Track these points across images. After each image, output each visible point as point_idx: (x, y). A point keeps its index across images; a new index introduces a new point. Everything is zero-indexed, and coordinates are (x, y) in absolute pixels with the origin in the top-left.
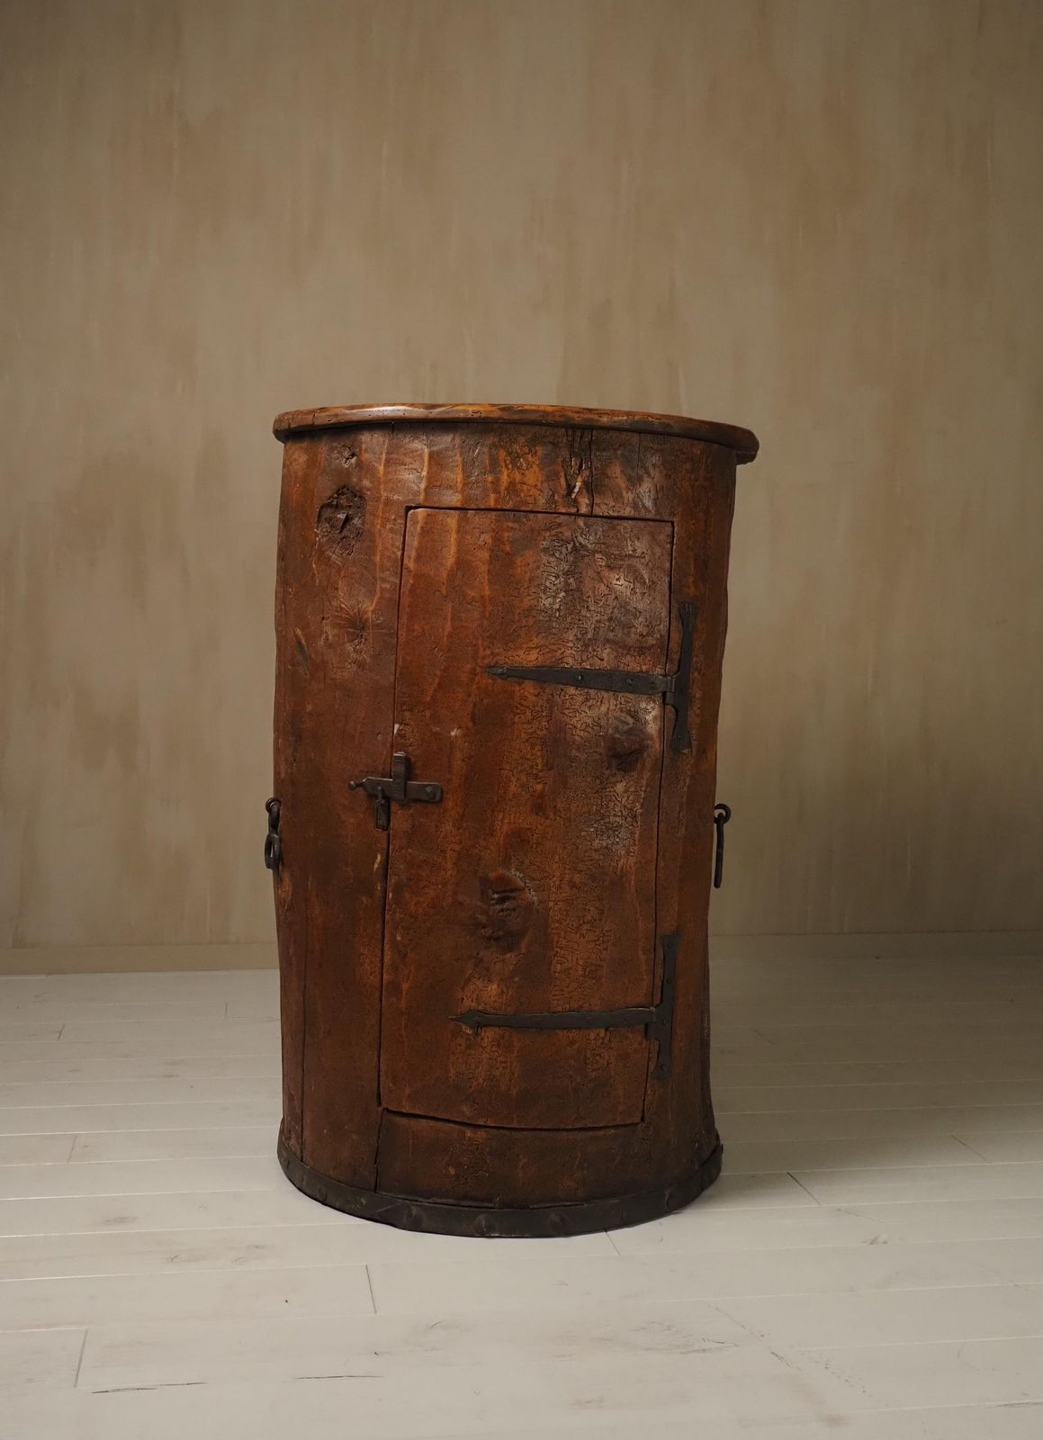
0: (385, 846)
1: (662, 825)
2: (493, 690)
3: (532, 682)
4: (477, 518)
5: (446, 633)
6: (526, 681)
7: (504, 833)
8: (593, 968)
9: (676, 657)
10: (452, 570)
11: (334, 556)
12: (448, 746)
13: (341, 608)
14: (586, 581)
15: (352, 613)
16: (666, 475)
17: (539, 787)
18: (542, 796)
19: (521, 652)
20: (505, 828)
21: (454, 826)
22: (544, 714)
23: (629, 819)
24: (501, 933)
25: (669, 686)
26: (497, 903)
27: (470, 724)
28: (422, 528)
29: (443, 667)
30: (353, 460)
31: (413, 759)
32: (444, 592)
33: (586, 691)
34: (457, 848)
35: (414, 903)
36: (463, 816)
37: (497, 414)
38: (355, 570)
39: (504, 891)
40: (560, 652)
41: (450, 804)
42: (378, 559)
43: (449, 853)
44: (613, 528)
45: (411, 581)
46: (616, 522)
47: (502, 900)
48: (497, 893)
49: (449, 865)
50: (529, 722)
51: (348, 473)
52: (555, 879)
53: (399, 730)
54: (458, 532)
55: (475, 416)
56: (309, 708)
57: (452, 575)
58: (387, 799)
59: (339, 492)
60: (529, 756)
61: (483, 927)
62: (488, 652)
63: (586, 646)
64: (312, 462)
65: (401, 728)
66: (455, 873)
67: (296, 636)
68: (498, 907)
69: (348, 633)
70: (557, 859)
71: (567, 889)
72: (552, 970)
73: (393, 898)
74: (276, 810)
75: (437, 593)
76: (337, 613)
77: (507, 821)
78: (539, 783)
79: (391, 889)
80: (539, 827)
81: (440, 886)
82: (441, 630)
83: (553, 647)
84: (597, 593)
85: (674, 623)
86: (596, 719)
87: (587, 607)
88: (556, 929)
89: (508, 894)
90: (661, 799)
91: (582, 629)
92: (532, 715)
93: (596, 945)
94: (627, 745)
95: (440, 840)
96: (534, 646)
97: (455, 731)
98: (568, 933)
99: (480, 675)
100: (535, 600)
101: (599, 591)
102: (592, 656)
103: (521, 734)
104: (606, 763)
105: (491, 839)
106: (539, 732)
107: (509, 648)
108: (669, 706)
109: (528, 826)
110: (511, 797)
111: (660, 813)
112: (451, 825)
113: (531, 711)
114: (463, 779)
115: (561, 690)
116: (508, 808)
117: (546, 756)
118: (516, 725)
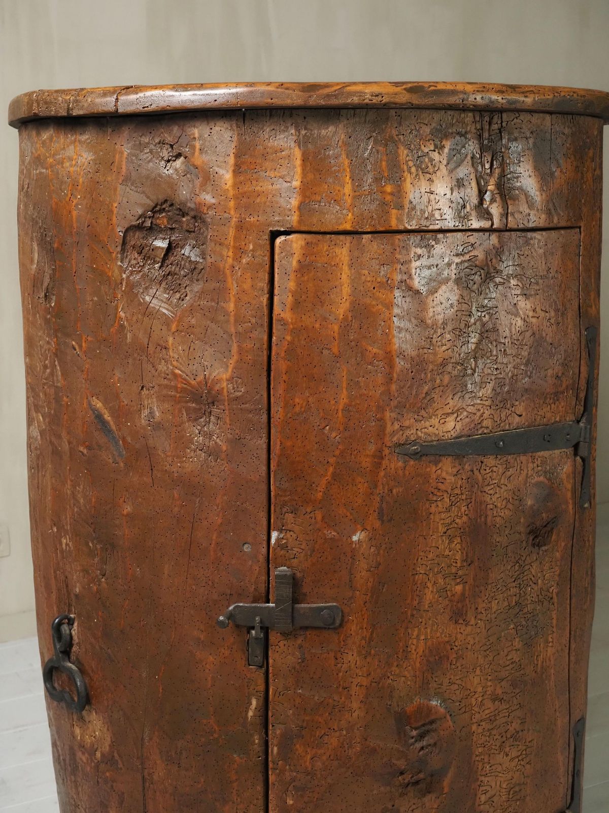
0: (262, 687)
1: (573, 601)
2: (404, 475)
3: (450, 459)
4: (375, 244)
5: (341, 407)
6: (443, 459)
7: (421, 653)
8: (517, 789)
9: (582, 395)
10: (345, 318)
11: (155, 301)
12: (349, 555)
13: (175, 375)
14: (503, 318)
15: (193, 382)
16: (577, 167)
17: (459, 588)
18: (462, 598)
19: (434, 421)
21: (359, 653)
22: (464, 497)
23: (546, 603)
24: (421, 776)
25: (583, 434)
26: (416, 741)
27: (377, 524)
28: (299, 261)
29: (337, 452)
30: (179, 163)
31: (299, 575)
32: (335, 350)
33: (505, 458)
35: (309, 757)
36: (371, 639)
37: (404, 98)
38: (193, 321)
39: (423, 725)
40: (478, 414)
41: (354, 628)
42: (231, 306)
43: (354, 689)
44: (527, 243)
45: (289, 338)
46: (529, 235)
47: (421, 737)
48: (416, 729)
49: (355, 705)
50: (448, 510)
51: (171, 184)
52: (477, 696)
53: (278, 540)
54: (351, 266)
55: (375, 100)
56: (128, 509)
57: (346, 326)
58: (266, 630)
59: (156, 209)
60: (447, 552)
61: (402, 773)
62: (396, 426)
63: (504, 401)
64: (105, 163)
65: (282, 536)
66: (362, 715)
67: (94, 410)
68: (418, 745)
69: (188, 410)
70: (478, 671)
71: (490, 705)
72: (477, 804)
73: (278, 753)
74: (68, 632)
75: (325, 352)
76: (166, 382)
77: (422, 637)
78: (458, 584)
79: (275, 741)
80: (459, 636)
81: (344, 732)
82: (333, 402)
83: (472, 409)
85: (583, 354)
86: (516, 491)
88: (481, 754)
89: (426, 728)
90: (572, 570)
91: (500, 380)
92: (450, 500)
93: (519, 760)
94: (544, 515)
95: (341, 674)
96: (450, 411)
97: (358, 534)
98: (492, 755)
99: (387, 458)
100: (450, 350)
101: (517, 328)
102: (510, 412)
103: (438, 526)
104: (524, 542)
105: (405, 663)
106: (457, 521)
107: (420, 418)
108: (578, 458)
109: (447, 639)
110: (427, 607)
111: (572, 586)
112: (355, 654)
113: (448, 496)
114: (370, 594)
115: (480, 463)
116: (424, 622)
117: (466, 549)
118: (432, 516)
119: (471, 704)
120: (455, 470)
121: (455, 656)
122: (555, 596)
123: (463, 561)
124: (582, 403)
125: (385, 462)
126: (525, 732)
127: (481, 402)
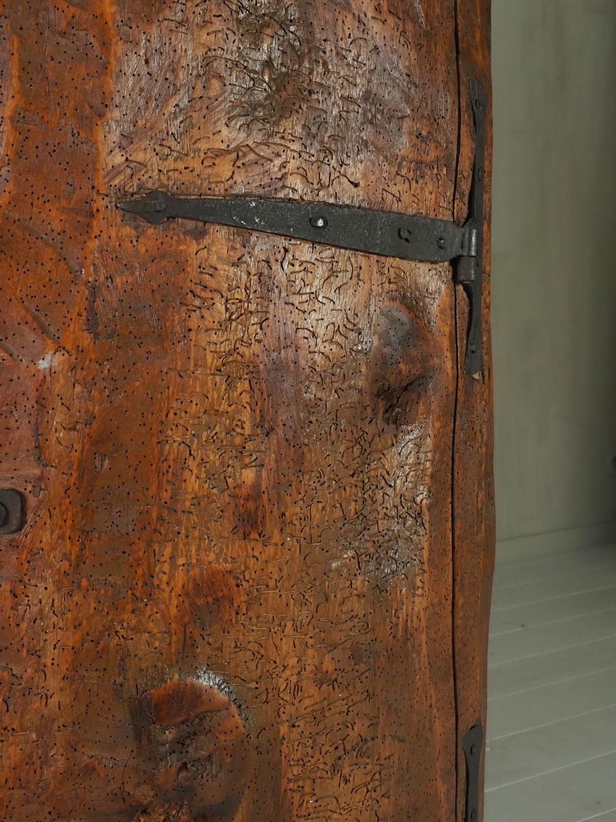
1: (458, 524)
2: (137, 252)
3: (223, 232)
5: (9, 112)
6: (212, 228)
7: (178, 590)
12: (33, 395)
17: (249, 475)
18: (256, 493)
20: (180, 577)
21: (59, 586)
22: (253, 307)
23: (410, 522)
26: (172, 752)
27: (86, 340)
33: (328, 253)
34: (72, 639)
36: (81, 559)
39: (185, 723)
40: (278, 162)
41: (47, 536)
43: (50, 654)
47: (183, 744)
49: (53, 683)
50: (223, 326)
52: (288, 672)
60: (224, 407)
62: (119, 159)
66: (67, 701)
70: (289, 629)
71: (312, 690)
77: (181, 561)
78: (246, 466)
80: (252, 562)
81: (32, 735)
83: (265, 152)
84: (340, 35)
85: (465, 117)
86: (350, 314)
87: (325, 64)
88: (297, 778)
89: (192, 728)
90: (455, 474)
91: (317, 114)
92: (227, 309)
93: (368, 791)
94: (402, 366)
95: (24, 626)
96: (223, 147)
97: (48, 357)
98: (318, 781)
99: (101, 216)
100: (220, 35)
101: (346, 29)
102: (337, 174)
103: (205, 355)
104: (369, 410)
105: (149, 607)
106: (242, 349)
107: (167, 151)
108: (460, 288)
109: (228, 566)
110: (188, 504)
111: (456, 500)
112: (51, 587)
113: (223, 301)
114: (75, 475)
115: (282, 251)
116: (183, 531)
117: (259, 403)
118: (192, 335)
119: (276, 688)
120: (235, 256)
121: (244, 598)
122: (425, 510)
123: (255, 426)
124: (466, 199)
125: (98, 224)
126: (379, 741)
127: (283, 142)
